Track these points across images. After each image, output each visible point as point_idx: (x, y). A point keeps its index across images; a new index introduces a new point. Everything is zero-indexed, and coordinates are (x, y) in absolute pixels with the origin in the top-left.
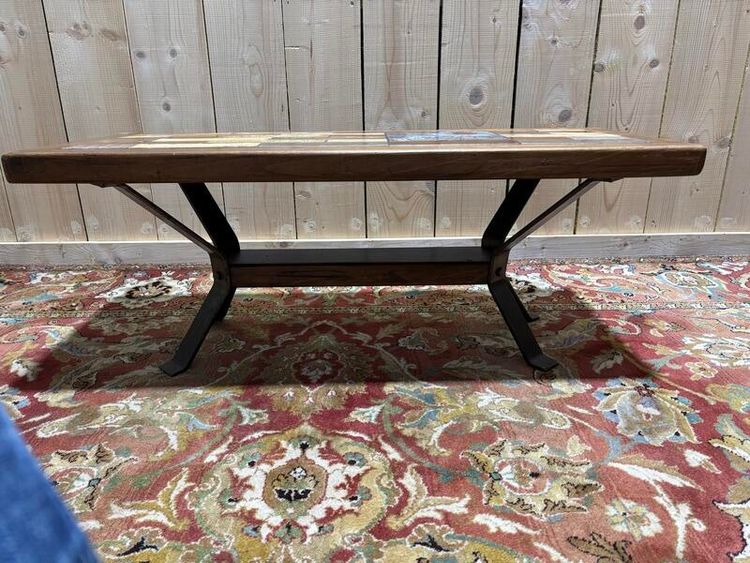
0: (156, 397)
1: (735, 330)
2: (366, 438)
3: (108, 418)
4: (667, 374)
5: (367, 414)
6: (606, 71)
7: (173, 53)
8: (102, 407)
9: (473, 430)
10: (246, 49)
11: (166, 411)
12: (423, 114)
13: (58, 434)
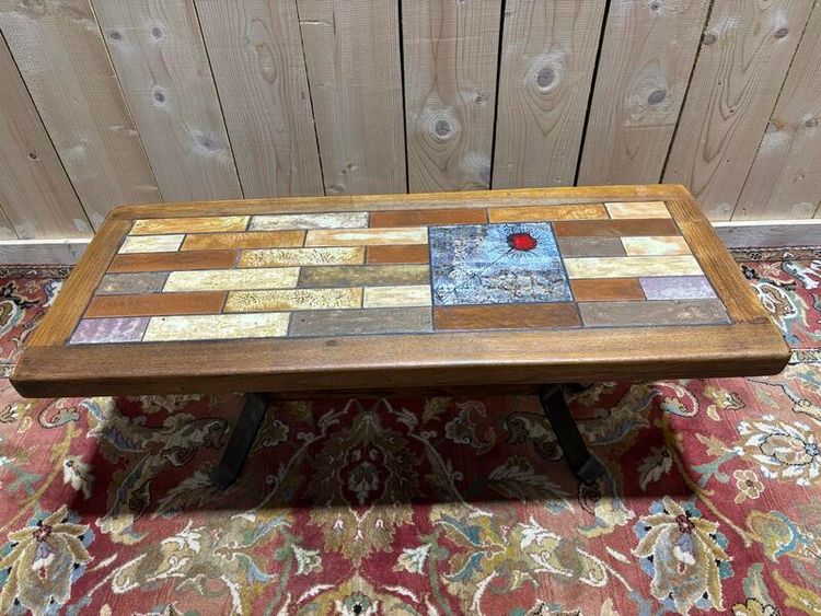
0: (212, 526)
1: (797, 408)
2: (414, 598)
3: (172, 562)
4: (712, 493)
5: (415, 559)
6: (718, 44)
7: (157, 32)
8: (163, 543)
9: (514, 588)
10: (249, 25)
11: (223, 551)
12: (478, 100)
13: (131, 588)
